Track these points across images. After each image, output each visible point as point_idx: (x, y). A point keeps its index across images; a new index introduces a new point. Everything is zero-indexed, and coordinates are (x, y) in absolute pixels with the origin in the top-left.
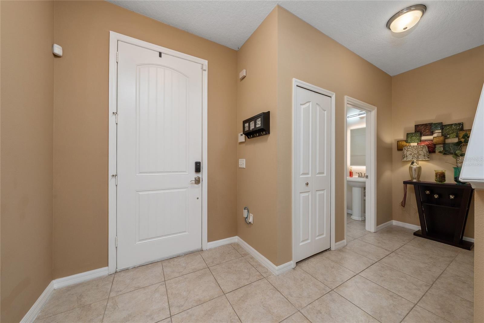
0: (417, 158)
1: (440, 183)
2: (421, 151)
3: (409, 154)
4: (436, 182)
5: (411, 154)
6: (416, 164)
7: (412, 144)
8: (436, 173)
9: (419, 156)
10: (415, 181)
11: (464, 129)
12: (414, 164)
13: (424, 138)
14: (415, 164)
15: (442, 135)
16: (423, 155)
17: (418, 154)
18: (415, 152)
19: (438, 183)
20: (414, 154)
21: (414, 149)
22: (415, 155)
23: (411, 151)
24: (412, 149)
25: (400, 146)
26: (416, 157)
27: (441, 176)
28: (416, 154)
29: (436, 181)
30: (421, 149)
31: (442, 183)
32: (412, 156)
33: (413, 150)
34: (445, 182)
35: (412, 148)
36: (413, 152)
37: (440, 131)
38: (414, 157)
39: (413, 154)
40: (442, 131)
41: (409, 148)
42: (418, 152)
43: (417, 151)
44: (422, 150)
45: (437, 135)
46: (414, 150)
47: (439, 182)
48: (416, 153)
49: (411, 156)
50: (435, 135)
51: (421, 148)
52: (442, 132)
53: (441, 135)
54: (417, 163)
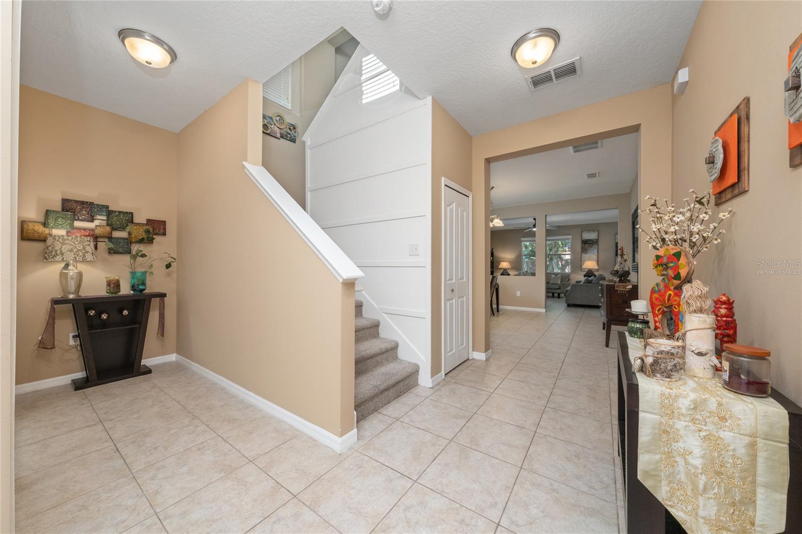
0: (83, 258)
1: (114, 295)
2: (88, 247)
3: (68, 250)
4: (108, 294)
5: (71, 251)
6: (74, 269)
7: (55, 232)
8: (107, 281)
9: (86, 254)
10: (71, 296)
11: (134, 222)
12: (69, 268)
13: (77, 224)
14: (71, 267)
15: (108, 225)
16: (91, 252)
17: (84, 251)
18: (79, 247)
19: (111, 295)
20: (78, 250)
21: (77, 242)
22: (80, 253)
23: (72, 245)
24: (73, 242)
25: (30, 232)
26: (80, 256)
27: (114, 285)
28: (80, 250)
29: (107, 292)
30: (88, 243)
31: (116, 295)
32: (74, 254)
33: (75, 244)
34: (120, 294)
35: (73, 240)
36: (75, 247)
37: (105, 218)
38: (78, 255)
39: (75, 250)
40: (108, 218)
41: (68, 240)
42: (84, 248)
43: (82, 247)
44: (89, 245)
45: (100, 223)
46: (78, 244)
47: (112, 293)
48: (81, 248)
49: (72, 253)
50: (97, 223)
51: (87, 241)
52: (108, 220)
53: (105, 225)
54: (74, 266)
